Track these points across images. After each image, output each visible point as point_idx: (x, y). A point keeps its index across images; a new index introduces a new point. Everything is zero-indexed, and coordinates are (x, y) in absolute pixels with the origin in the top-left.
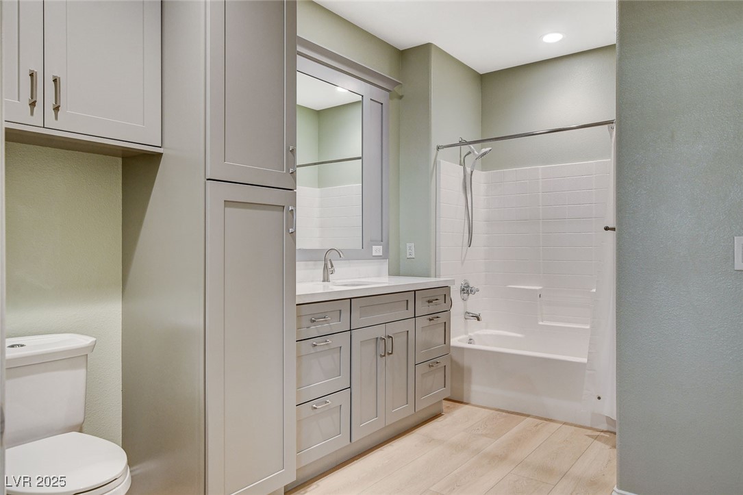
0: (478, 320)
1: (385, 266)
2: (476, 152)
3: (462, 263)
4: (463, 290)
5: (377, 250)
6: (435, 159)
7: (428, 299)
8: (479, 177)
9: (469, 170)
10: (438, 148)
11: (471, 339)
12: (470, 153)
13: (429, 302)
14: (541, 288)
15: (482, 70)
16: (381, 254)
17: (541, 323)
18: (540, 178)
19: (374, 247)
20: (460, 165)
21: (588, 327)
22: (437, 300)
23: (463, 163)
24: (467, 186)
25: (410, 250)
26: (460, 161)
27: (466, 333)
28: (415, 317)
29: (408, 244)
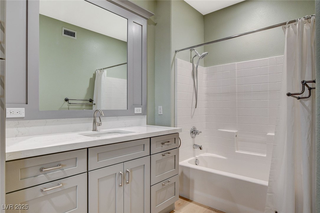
0: (201, 149)
1: (144, 119)
2: (199, 55)
3: (192, 117)
4: (192, 132)
5: (138, 110)
6: (174, 58)
7: (162, 142)
8: (202, 70)
9: (195, 65)
10: (176, 52)
11: (197, 160)
12: (196, 56)
13: (163, 144)
14: (237, 131)
15: (204, 12)
16: (141, 112)
17: (237, 152)
18: (236, 69)
19: (136, 109)
20: (191, 62)
21: (265, 156)
22: (168, 142)
23: (192, 62)
24: (194, 74)
25: (160, 110)
26: (191, 60)
27: (194, 156)
28: (150, 155)
29: (159, 106)
